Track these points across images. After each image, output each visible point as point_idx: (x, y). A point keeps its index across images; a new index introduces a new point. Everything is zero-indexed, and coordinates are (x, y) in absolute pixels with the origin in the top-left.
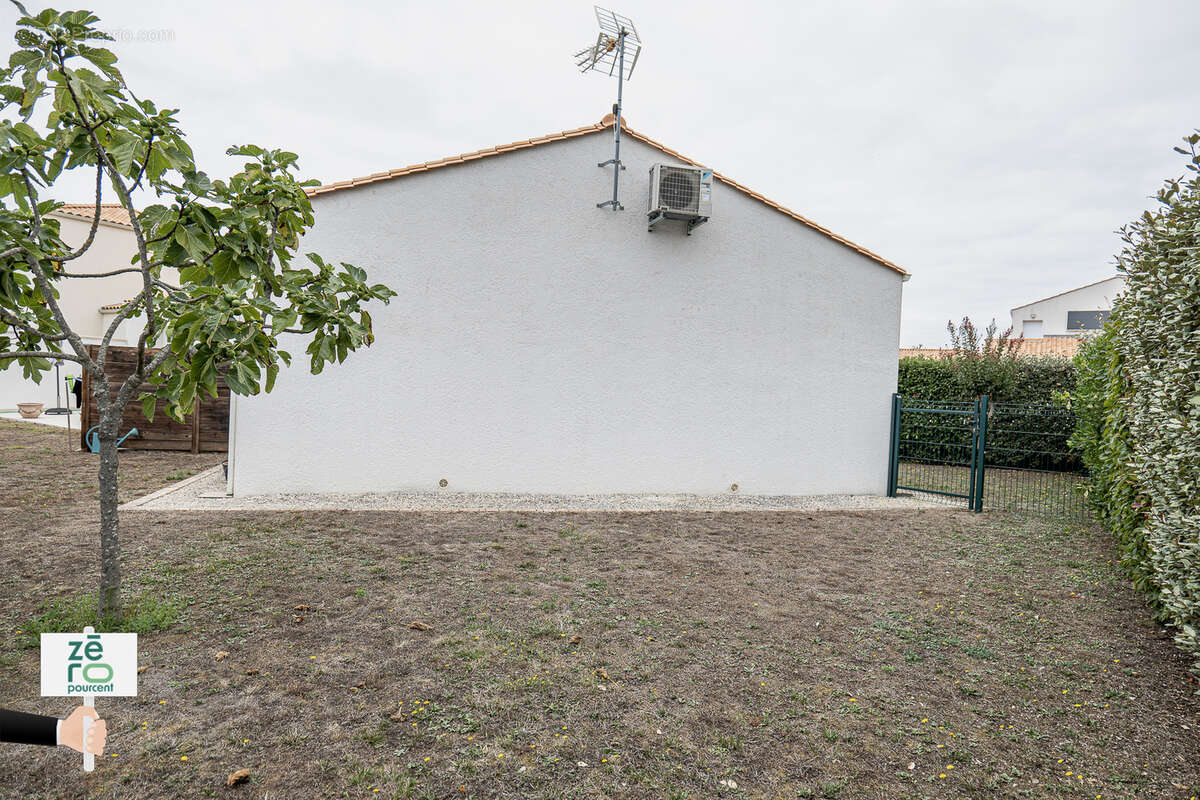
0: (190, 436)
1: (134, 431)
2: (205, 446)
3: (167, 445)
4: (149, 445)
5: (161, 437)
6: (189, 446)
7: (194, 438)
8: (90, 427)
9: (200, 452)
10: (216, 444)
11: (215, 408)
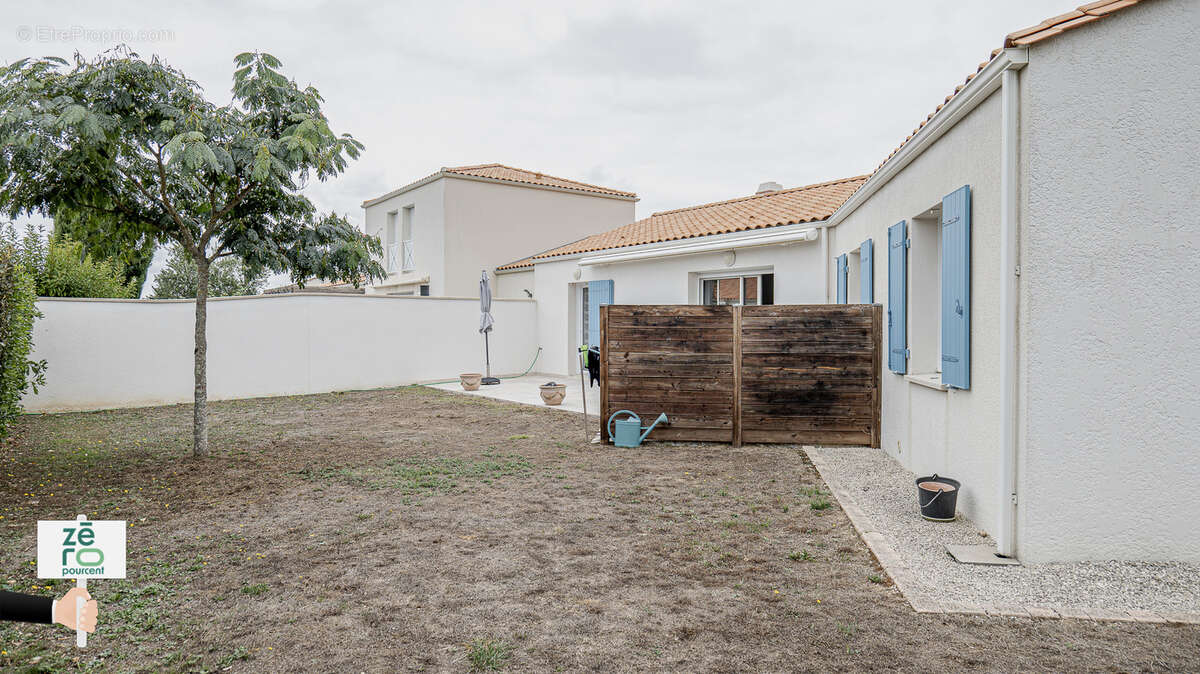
0: (730, 423)
1: (663, 417)
2: (750, 436)
3: (701, 435)
4: (679, 435)
5: (693, 423)
6: (728, 436)
7: (735, 425)
8: (611, 413)
9: (743, 444)
10: (763, 433)
11: (761, 383)
